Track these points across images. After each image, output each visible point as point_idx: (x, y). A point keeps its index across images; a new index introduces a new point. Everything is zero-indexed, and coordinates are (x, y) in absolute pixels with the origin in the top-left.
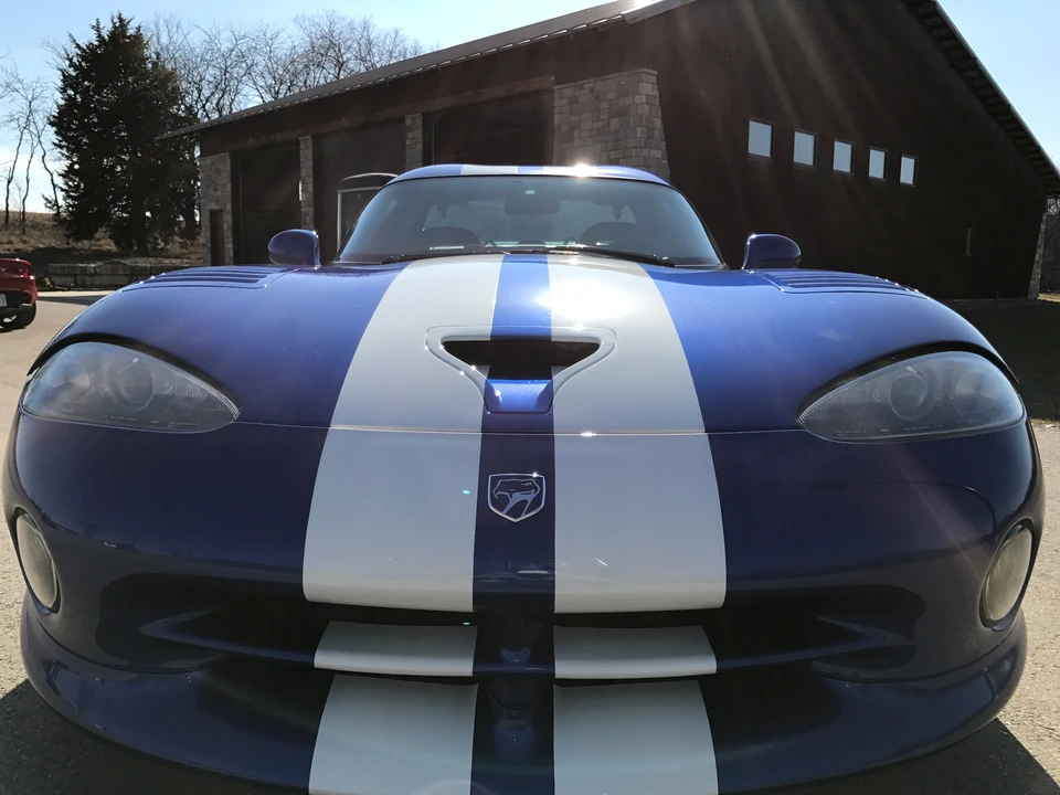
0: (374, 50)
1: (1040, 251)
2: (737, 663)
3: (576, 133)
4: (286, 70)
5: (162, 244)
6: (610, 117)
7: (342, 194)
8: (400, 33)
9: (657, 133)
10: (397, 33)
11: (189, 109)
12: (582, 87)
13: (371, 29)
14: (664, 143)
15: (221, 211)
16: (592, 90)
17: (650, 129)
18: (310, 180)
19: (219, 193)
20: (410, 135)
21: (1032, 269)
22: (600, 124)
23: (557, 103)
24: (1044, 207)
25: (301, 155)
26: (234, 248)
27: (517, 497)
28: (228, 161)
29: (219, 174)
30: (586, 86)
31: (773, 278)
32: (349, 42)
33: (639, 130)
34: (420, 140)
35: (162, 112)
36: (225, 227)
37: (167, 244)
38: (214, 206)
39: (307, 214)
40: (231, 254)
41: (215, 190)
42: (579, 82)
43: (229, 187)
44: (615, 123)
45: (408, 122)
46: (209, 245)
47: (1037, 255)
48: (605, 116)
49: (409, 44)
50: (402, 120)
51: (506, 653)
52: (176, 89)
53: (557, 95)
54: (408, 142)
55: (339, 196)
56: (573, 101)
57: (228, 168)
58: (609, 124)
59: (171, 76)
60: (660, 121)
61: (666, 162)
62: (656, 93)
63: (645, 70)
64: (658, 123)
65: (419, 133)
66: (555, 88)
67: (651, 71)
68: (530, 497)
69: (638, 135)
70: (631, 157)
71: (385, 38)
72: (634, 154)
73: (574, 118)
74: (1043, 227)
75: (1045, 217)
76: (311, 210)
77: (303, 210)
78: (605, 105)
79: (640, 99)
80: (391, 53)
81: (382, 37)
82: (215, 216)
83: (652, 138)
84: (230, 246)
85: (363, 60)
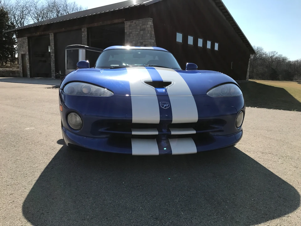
0: (68, 8)
1: (249, 68)
2: (199, 132)
3: (131, 35)
4: (41, 12)
5: (5, 64)
6: (140, 31)
7: (67, 50)
8: (76, 3)
9: (153, 35)
10: (75, 3)
11: (12, 23)
12: (132, 22)
13: (67, 1)
14: (155, 38)
15: (25, 54)
16: (135, 23)
17: (151, 34)
18: (53, 46)
19: (24, 49)
20: (83, 34)
21: (247, 73)
22: (137, 33)
23: (125, 26)
24: (249, 57)
25: (50, 38)
26: (29, 65)
27: (165, 105)
28: (27, 39)
29: (24, 43)
30: (133, 22)
31: (199, 72)
32: (61, 5)
33: (148, 34)
34: (86, 35)
35: (4, 24)
36: (26, 59)
37: (6, 64)
38: (22, 53)
39: (52, 56)
40: (29, 67)
41: (23, 48)
42: (132, 21)
43: (27, 47)
44: (142, 32)
45: (83, 30)
46: (21, 64)
47: (248, 69)
48: (139, 30)
49: (79, 6)
50: (81, 29)
51: (163, 130)
52: (8, 17)
53: (125, 24)
54: (83, 36)
55: (66, 51)
56: (130, 26)
57: (27, 41)
58: (140, 33)
59: (6, 13)
60: (154, 32)
61: (155, 43)
62: (153, 25)
63: (150, 18)
64: (153, 33)
65: (86, 33)
66: (125, 22)
67: (152, 19)
68: (167, 105)
69: (148, 36)
70: (146, 42)
71: (71, 4)
72: (147, 41)
73: (130, 31)
74: (249, 62)
75: (250, 59)
76: (54, 55)
77: (51, 54)
78: (139, 27)
79: (148, 26)
80: (73, 9)
81: (70, 4)
82: (23, 56)
83: (152, 36)
84: (28, 64)
85: (65, 10)
